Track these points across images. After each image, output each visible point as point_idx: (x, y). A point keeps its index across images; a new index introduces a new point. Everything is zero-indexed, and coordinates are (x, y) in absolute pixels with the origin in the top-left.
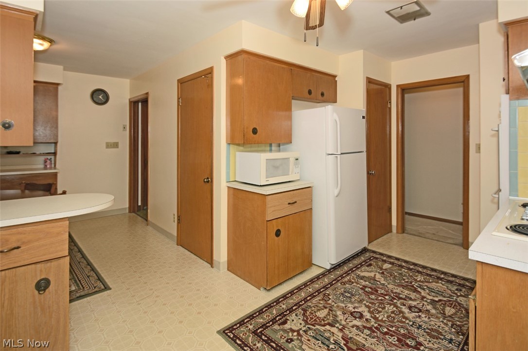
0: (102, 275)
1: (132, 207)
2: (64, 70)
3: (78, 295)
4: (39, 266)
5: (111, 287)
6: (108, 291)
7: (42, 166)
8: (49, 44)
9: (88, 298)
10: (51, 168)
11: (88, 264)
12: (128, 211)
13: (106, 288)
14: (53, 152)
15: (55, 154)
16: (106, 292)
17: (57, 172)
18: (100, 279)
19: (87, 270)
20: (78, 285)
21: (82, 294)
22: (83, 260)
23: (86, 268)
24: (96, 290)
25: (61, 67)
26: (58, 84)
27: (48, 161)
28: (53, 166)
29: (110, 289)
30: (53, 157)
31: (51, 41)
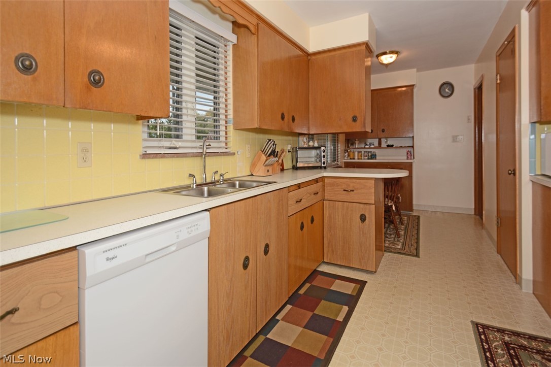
0: (420, 248)
1: (477, 208)
2: (418, 71)
3: (399, 251)
4: (361, 205)
5: (420, 256)
6: (417, 258)
7: (406, 158)
8: (396, 55)
9: (404, 256)
10: (411, 159)
11: (417, 239)
12: (473, 213)
13: (416, 255)
14: (412, 145)
15: (413, 147)
16: (415, 258)
17: (412, 162)
18: (417, 249)
19: (413, 242)
20: (403, 247)
21: (402, 252)
22: (416, 235)
23: (414, 240)
24: (411, 253)
25: (416, 69)
26: (413, 86)
27: (409, 153)
28: (412, 157)
29: (419, 257)
30: (412, 150)
31: (397, 53)
